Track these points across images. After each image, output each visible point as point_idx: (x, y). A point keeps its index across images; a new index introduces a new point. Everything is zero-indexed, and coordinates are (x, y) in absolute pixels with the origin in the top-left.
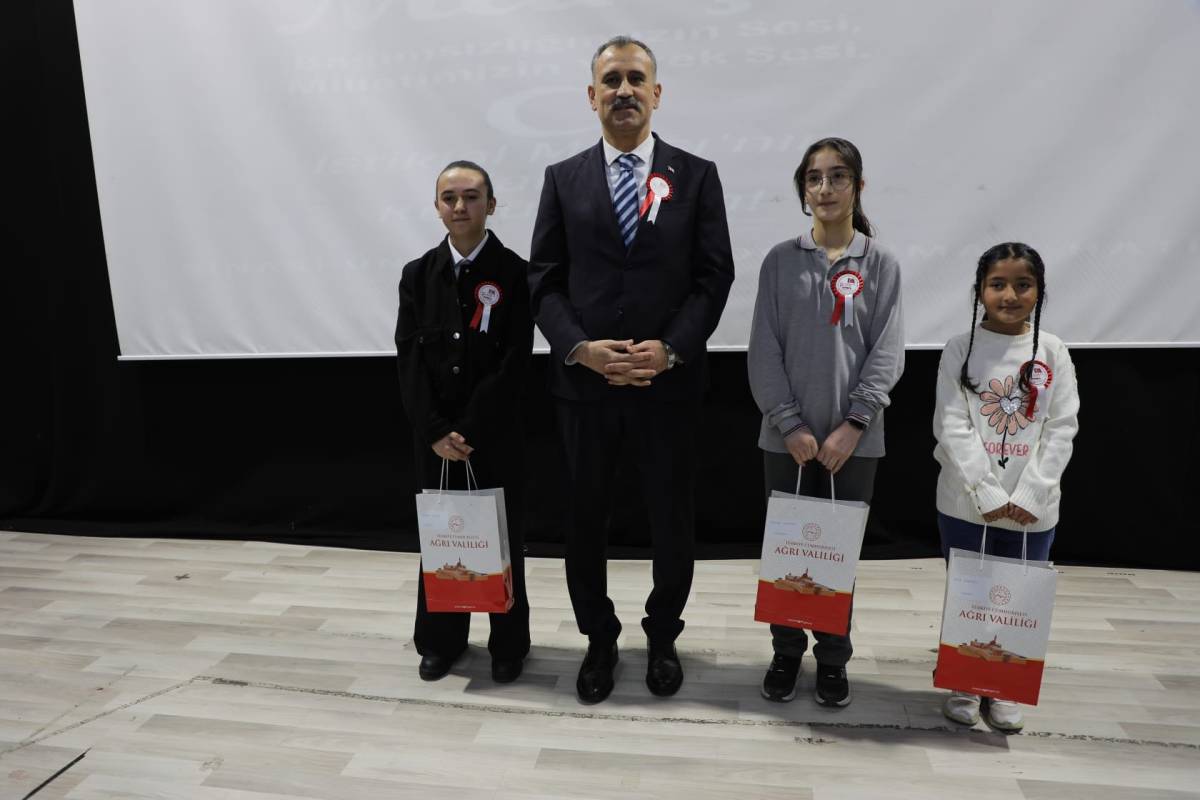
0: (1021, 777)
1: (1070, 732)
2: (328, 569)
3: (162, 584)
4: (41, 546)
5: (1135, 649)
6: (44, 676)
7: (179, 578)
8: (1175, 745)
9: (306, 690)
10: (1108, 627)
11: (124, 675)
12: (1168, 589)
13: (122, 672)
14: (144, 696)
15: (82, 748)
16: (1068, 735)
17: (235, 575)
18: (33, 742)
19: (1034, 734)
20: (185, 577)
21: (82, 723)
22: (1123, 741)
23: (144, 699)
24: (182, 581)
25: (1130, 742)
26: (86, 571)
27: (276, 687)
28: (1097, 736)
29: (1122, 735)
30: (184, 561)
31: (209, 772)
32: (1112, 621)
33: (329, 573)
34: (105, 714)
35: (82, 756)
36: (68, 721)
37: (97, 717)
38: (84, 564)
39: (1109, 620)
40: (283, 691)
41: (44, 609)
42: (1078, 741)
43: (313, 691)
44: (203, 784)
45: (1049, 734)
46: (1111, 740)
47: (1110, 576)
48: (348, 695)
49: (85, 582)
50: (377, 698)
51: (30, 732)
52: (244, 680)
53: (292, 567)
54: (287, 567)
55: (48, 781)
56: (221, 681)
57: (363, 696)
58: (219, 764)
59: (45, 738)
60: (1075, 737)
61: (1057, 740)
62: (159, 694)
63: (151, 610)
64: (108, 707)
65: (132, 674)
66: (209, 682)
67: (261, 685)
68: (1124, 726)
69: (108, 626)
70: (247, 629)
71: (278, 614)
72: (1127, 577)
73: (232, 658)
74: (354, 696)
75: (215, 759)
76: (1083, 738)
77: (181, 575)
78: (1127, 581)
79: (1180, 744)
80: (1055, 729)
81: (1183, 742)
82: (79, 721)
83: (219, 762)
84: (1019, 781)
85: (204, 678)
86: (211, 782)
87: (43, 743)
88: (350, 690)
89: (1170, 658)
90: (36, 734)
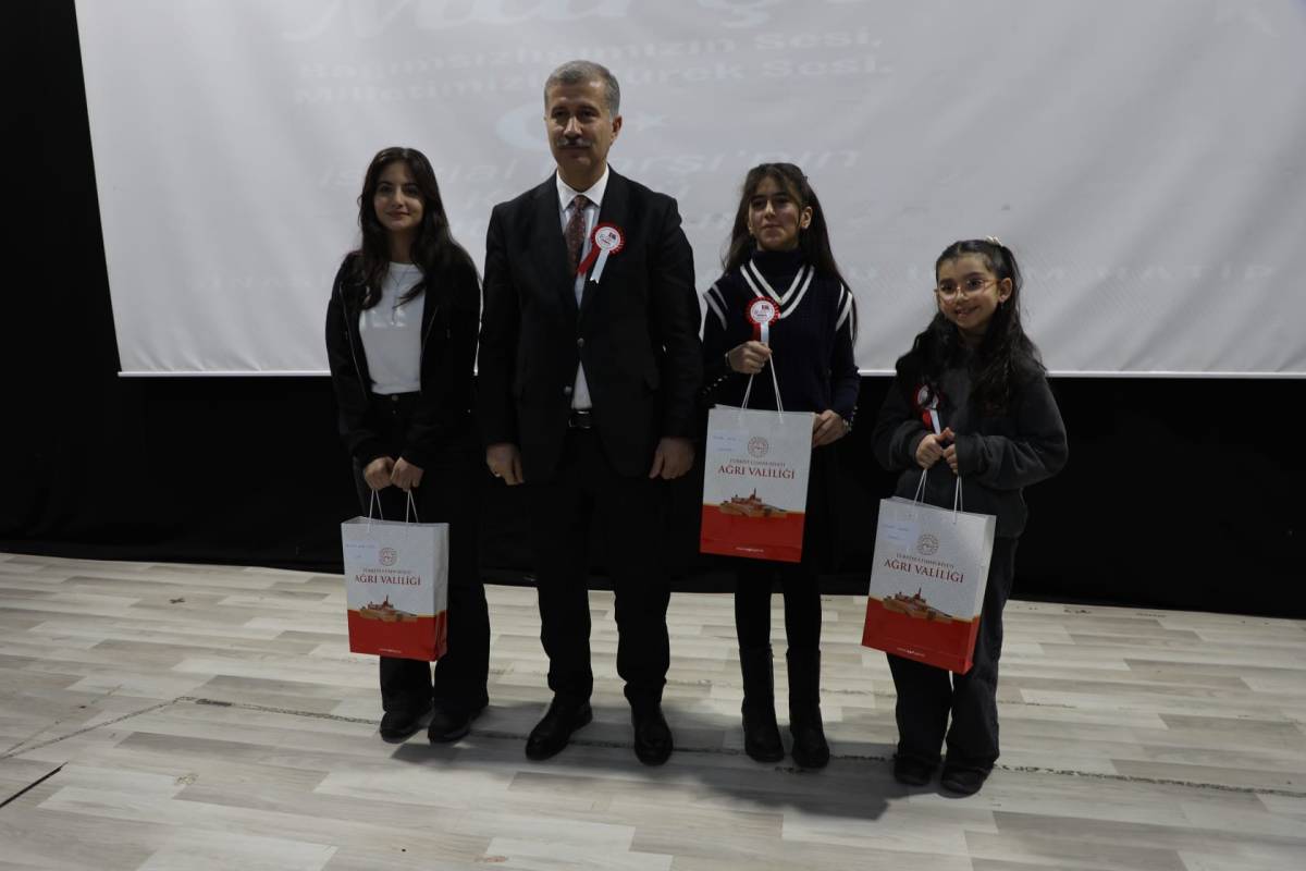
0: (996, 809)
1: (1059, 767)
2: (326, 595)
3: (158, 608)
4: (38, 568)
5: (1147, 689)
6: (28, 694)
7: (174, 602)
8: (1162, 782)
9: (290, 712)
10: (1125, 667)
11: (109, 693)
12: (1196, 631)
13: (107, 692)
14: (126, 714)
15: (58, 762)
16: (1055, 770)
17: (232, 600)
18: (11, 756)
19: (1022, 769)
20: (180, 601)
21: (61, 739)
22: (1112, 777)
23: (126, 717)
24: (178, 604)
25: (1119, 778)
26: (80, 593)
27: (260, 708)
28: (1086, 771)
29: (1113, 771)
30: (181, 586)
31: (183, 786)
32: (1130, 662)
33: (327, 599)
34: (85, 730)
35: (58, 770)
36: (47, 736)
37: (77, 733)
38: (79, 586)
39: (1126, 661)
40: (267, 712)
41: (33, 630)
42: (1064, 776)
43: (296, 713)
44: (175, 798)
45: (1036, 769)
46: (1099, 776)
47: (1138, 617)
48: (331, 717)
49: (75, 604)
50: (360, 721)
51: (10, 746)
52: (229, 701)
53: (292, 593)
54: (286, 592)
55: (21, 793)
56: (205, 702)
57: (346, 719)
58: (194, 779)
59: (23, 752)
60: (1063, 772)
61: (1043, 774)
62: (140, 713)
63: (142, 633)
64: (89, 724)
65: (116, 693)
66: (192, 702)
67: (244, 707)
68: (1115, 762)
69: (96, 647)
70: (237, 652)
71: (270, 638)
72: (1157, 618)
73: (220, 680)
74: (337, 718)
75: (191, 774)
76: (1070, 773)
77: (176, 599)
78: (1155, 622)
79: (1168, 781)
80: (1043, 764)
81: (1171, 779)
82: (58, 737)
83: (193, 777)
84: (994, 812)
85: (188, 699)
86: (183, 796)
87: (21, 757)
88: (334, 712)
89: (1180, 698)
90: (13, 748)
